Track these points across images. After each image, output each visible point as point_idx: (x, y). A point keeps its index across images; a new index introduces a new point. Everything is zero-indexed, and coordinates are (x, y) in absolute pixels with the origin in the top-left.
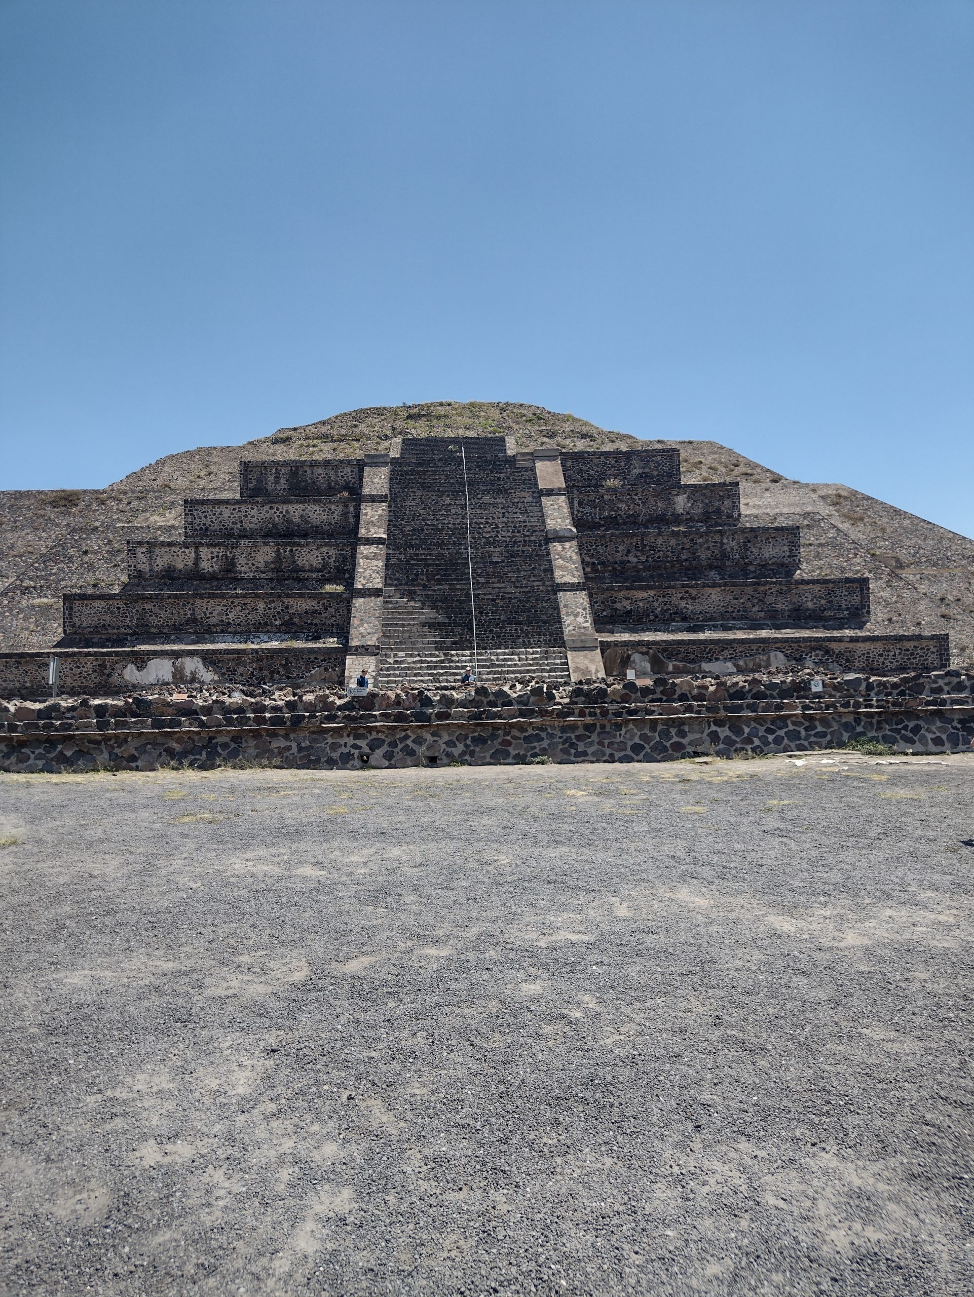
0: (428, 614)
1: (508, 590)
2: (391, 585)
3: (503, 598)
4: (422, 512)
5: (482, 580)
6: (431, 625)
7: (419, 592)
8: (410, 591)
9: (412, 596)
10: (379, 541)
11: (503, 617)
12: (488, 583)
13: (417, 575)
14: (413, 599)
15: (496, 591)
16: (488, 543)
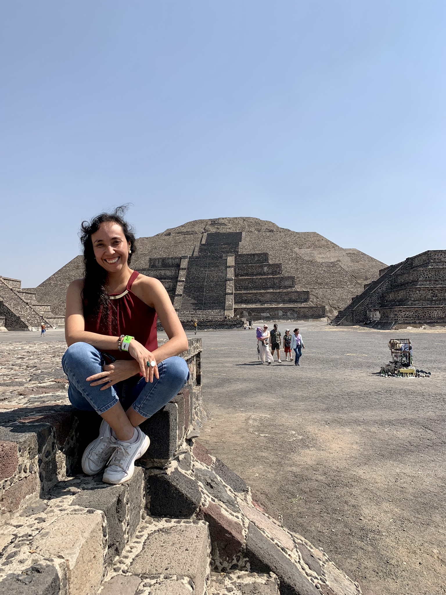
0: (193, 301)
1: (214, 294)
2: (184, 293)
3: (212, 297)
4: (195, 273)
5: (208, 292)
6: (193, 304)
7: (191, 295)
8: (189, 295)
9: (189, 296)
10: (183, 281)
11: (211, 302)
12: (209, 292)
13: (191, 290)
14: (190, 297)
15: (211, 295)
16: (211, 282)
